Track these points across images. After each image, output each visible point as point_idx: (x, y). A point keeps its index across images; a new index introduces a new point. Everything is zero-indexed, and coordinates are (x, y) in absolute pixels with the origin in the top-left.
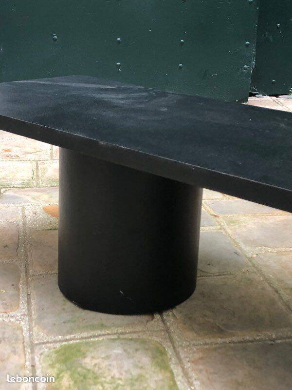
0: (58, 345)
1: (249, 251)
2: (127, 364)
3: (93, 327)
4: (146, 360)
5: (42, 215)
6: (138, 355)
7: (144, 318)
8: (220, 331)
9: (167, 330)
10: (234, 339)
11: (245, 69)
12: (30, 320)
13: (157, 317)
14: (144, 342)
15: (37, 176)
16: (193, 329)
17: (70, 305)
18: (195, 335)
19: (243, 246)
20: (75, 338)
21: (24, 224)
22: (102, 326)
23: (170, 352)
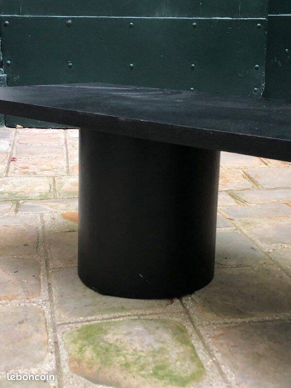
0: (80, 325)
1: (266, 247)
2: (149, 339)
3: (114, 310)
4: (167, 336)
5: (61, 220)
6: (159, 332)
7: (164, 302)
8: (240, 312)
9: (187, 312)
10: (254, 319)
11: (255, 91)
12: (52, 306)
13: (177, 301)
14: (164, 322)
15: (55, 189)
16: (212, 310)
17: (90, 292)
18: (215, 315)
19: (259, 243)
20: (96, 319)
21: (43, 227)
22: (123, 309)
23: (190, 330)
